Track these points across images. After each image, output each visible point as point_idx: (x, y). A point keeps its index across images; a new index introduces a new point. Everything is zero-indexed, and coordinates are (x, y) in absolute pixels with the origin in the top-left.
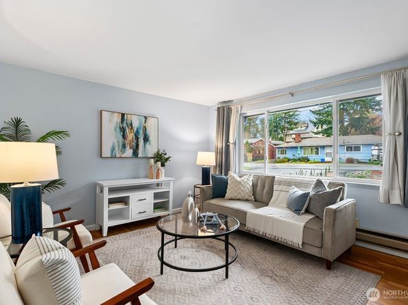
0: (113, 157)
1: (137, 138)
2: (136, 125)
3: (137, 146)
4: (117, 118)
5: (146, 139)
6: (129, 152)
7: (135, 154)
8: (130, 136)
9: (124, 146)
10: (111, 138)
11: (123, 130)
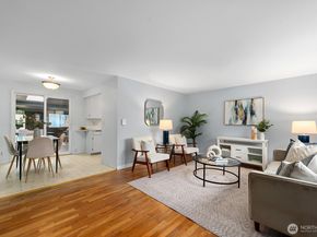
0: (230, 125)
1: (246, 113)
2: (244, 106)
4: (233, 104)
5: (252, 113)
6: (240, 122)
7: (244, 122)
10: (230, 114)
11: (236, 110)
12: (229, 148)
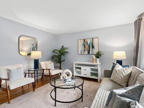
0: (81, 54)
1: (89, 47)
2: (89, 42)
3: (89, 50)
4: (82, 41)
5: (93, 47)
6: (86, 52)
7: (89, 53)
8: (87, 47)
9: (85, 50)
10: (81, 48)
11: (84, 45)
12: (80, 68)
